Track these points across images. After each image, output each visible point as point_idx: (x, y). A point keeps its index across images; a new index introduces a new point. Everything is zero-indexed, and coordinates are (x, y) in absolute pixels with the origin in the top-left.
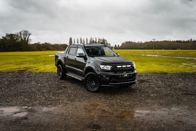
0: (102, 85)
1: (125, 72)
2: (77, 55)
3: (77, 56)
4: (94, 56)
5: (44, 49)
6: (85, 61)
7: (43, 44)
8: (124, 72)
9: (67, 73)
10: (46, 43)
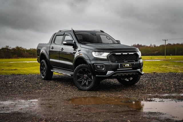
0: (97, 76)
1: (127, 61)
2: (65, 42)
3: (65, 44)
4: (86, 42)
5: (14, 56)
6: (75, 50)
7: (13, 49)
8: (125, 61)
9: (52, 69)
10: (17, 47)
